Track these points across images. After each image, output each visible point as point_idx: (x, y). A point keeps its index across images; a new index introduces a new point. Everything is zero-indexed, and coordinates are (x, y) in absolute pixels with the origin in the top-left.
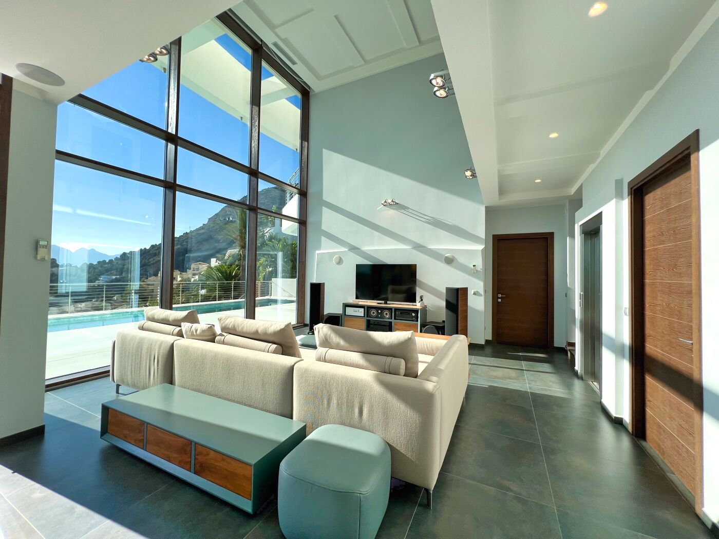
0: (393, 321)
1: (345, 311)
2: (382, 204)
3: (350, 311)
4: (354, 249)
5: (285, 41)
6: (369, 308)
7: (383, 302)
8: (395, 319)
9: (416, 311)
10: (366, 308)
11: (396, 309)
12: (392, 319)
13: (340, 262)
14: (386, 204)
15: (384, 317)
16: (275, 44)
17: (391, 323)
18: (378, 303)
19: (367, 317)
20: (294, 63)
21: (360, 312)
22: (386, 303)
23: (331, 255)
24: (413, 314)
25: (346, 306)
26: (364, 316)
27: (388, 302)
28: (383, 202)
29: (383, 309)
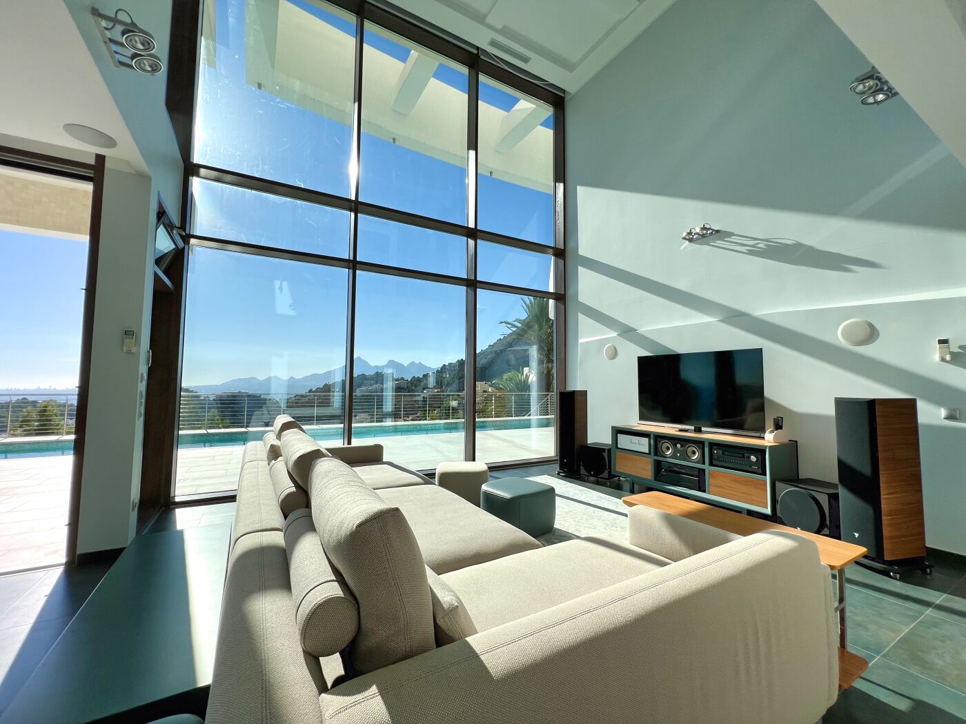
0: (706, 467)
1: (615, 440)
2: (684, 238)
3: (625, 442)
4: (628, 332)
5: (504, 31)
6: (659, 438)
7: (692, 428)
8: (711, 464)
9: (760, 452)
10: (652, 436)
11: (713, 445)
12: (704, 463)
13: (614, 354)
14: (690, 238)
15: (687, 458)
16: (493, 43)
17: (702, 472)
18: (681, 430)
19: (656, 454)
20: (526, 60)
21: (643, 445)
22: (698, 430)
23: (602, 342)
24: (753, 458)
25: (618, 431)
26: (650, 454)
27: (703, 429)
28: (684, 234)
29: (685, 441)
